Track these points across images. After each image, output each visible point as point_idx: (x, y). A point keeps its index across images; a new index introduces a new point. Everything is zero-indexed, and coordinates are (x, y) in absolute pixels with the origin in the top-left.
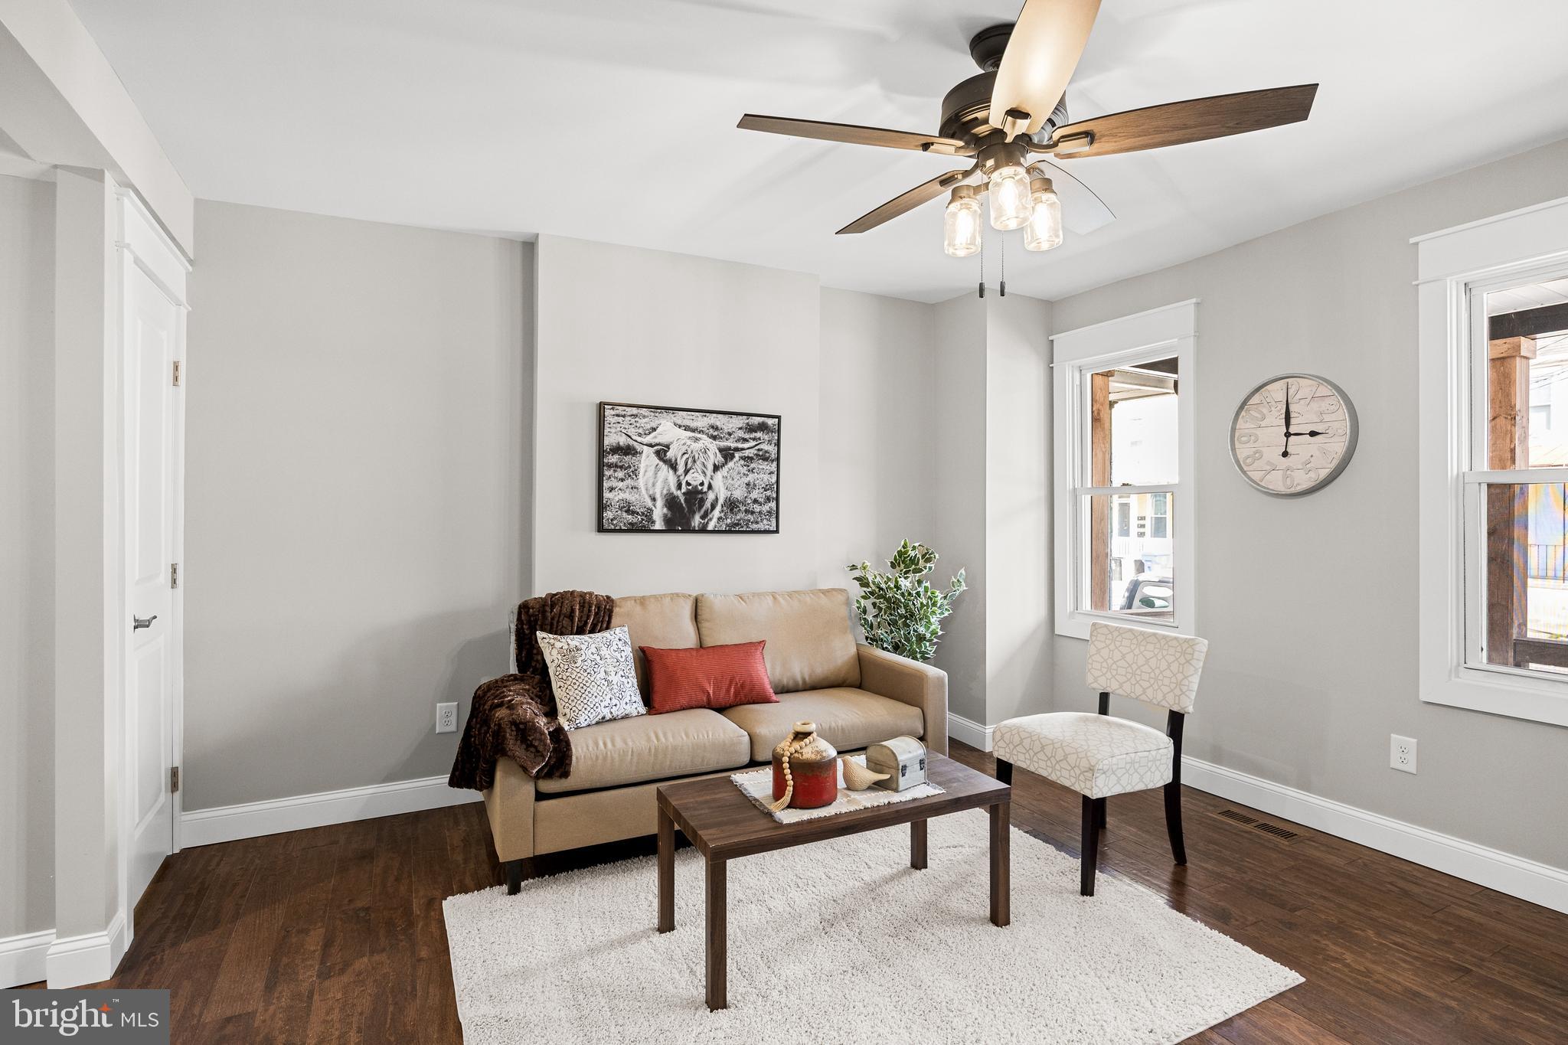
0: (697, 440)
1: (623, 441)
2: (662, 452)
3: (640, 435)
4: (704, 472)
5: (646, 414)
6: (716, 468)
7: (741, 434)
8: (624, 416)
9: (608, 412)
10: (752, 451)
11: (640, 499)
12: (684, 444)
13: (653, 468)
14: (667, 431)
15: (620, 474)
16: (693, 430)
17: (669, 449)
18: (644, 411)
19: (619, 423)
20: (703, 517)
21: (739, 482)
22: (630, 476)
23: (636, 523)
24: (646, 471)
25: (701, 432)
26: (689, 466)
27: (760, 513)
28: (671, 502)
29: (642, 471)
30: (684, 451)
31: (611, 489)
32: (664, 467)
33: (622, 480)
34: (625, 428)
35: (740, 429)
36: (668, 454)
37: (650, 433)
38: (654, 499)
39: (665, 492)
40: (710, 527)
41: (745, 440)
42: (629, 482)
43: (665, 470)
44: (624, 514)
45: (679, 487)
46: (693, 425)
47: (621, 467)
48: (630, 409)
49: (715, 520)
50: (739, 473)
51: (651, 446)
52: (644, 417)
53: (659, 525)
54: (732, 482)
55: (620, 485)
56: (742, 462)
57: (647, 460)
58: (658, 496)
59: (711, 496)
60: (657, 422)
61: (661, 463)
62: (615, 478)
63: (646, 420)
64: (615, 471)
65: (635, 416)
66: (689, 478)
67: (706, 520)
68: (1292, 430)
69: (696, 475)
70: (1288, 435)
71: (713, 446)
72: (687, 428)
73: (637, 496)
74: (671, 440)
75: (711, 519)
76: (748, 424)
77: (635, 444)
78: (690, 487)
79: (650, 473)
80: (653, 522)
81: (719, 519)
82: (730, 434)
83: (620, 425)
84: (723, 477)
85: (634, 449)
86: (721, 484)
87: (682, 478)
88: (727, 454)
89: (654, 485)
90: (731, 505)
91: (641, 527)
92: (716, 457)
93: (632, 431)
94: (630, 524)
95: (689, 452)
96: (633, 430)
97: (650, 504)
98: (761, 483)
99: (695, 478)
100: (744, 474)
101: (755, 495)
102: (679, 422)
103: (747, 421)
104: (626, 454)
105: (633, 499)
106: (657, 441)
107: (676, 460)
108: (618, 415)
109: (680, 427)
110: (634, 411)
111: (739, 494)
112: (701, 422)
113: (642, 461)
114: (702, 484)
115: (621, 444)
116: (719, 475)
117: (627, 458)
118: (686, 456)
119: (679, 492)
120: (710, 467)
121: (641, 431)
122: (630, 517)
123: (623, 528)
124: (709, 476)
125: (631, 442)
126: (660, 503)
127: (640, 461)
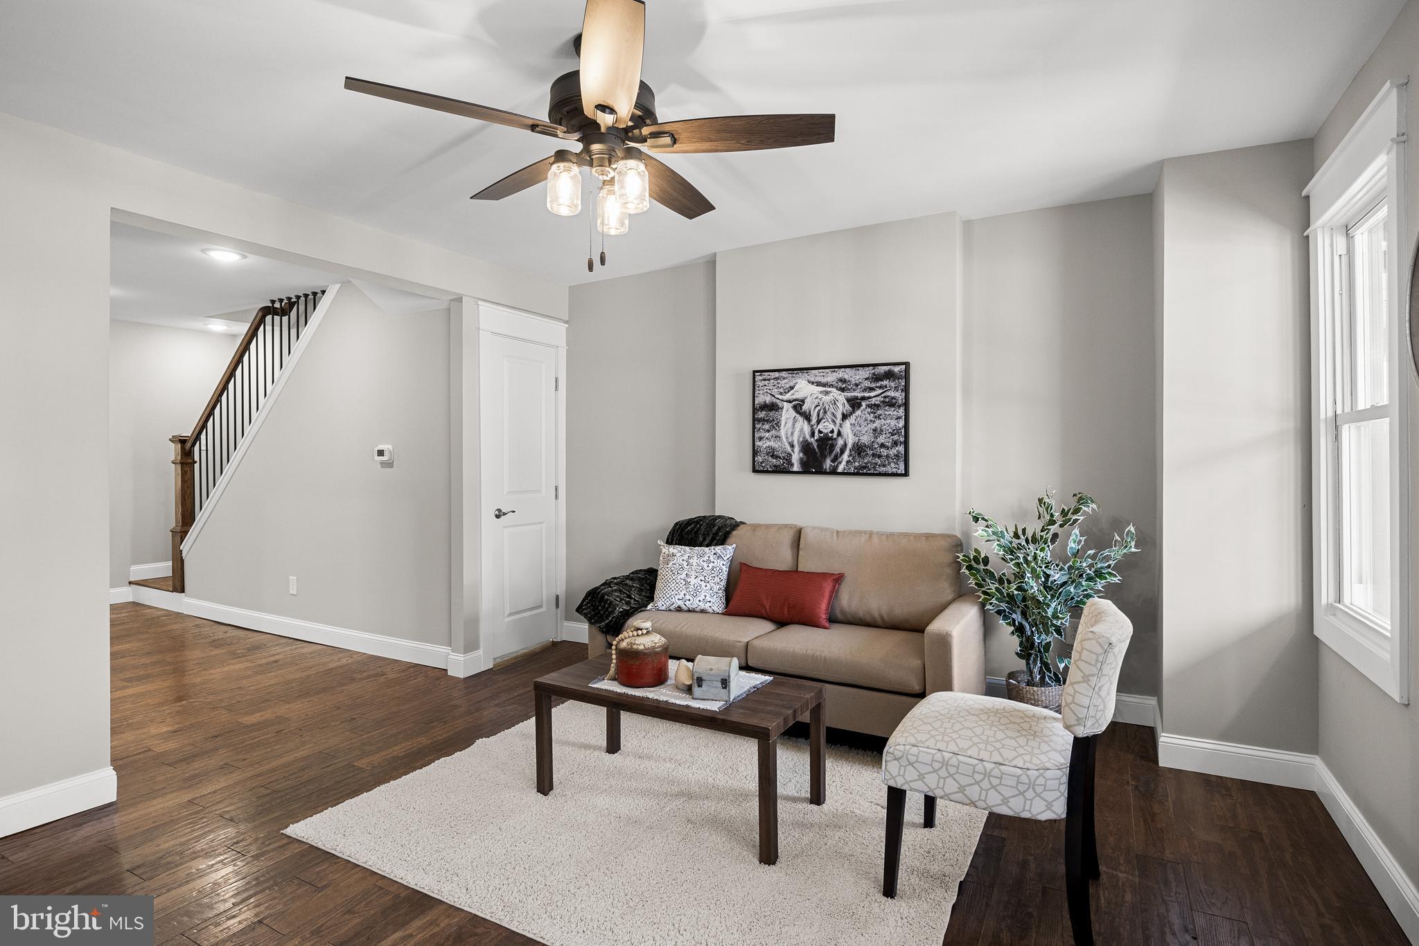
0: (827, 393)
1: (768, 399)
2: (798, 406)
3: (781, 394)
4: (833, 421)
5: (785, 376)
6: (845, 417)
7: (867, 384)
8: (769, 380)
9: (758, 378)
10: (878, 398)
11: (782, 445)
12: (817, 398)
13: (792, 419)
14: (804, 388)
15: (767, 427)
16: (824, 385)
17: (804, 403)
18: (784, 374)
19: (765, 385)
20: (833, 461)
21: (866, 429)
22: (774, 427)
23: (779, 466)
24: (786, 423)
25: (831, 386)
26: (821, 416)
27: (888, 456)
28: (806, 447)
29: (783, 423)
30: (816, 404)
31: (761, 439)
32: (800, 419)
33: (768, 431)
34: (770, 389)
35: (866, 379)
36: (803, 407)
37: (789, 391)
38: (792, 446)
39: (801, 439)
40: (840, 469)
41: (872, 389)
42: (773, 432)
43: (802, 424)
44: (770, 458)
45: (813, 435)
46: (824, 380)
47: (767, 421)
48: (773, 374)
49: (844, 463)
50: (866, 420)
51: (789, 401)
52: (784, 378)
53: (796, 468)
54: (859, 429)
55: (767, 435)
56: (869, 410)
57: (787, 413)
58: (796, 443)
59: (840, 442)
60: (794, 381)
61: (798, 416)
62: (764, 429)
63: (786, 381)
64: (763, 424)
65: (777, 379)
66: (820, 427)
67: (836, 463)
69: (826, 424)
71: (841, 398)
72: (819, 384)
73: (779, 444)
74: (806, 395)
75: (840, 463)
76: (874, 374)
77: (778, 401)
78: (822, 435)
79: (790, 424)
80: (792, 465)
81: (848, 462)
82: (857, 385)
83: (766, 387)
84: (851, 424)
85: (777, 405)
86: (849, 431)
87: (815, 427)
88: (855, 403)
89: (792, 434)
90: (859, 449)
91: (783, 469)
92: (843, 406)
93: (775, 392)
94: (775, 466)
95: (821, 404)
96: (776, 390)
97: (789, 449)
98: (888, 428)
99: (826, 427)
100: (871, 421)
101: (881, 439)
102: (812, 379)
103: (873, 371)
104: (771, 410)
105: (777, 446)
106: (794, 397)
107: (810, 412)
108: (764, 380)
109: (813, 383)
110: (777, 374)
111: (865, 439)
112: (831, 377)
113: (783, 414)
114: (832, 432)
115: (767, 402)
116: (847, 423)
117: (771, 414)
118: (818, 408)
119: (812, 439)
120: (839, 416)
121: (782, 390)
122: (774, 460)
123: (769, 469)
124: (838, 424)
125: (775, 400)
126: (797, 449)
127: (781, 415)
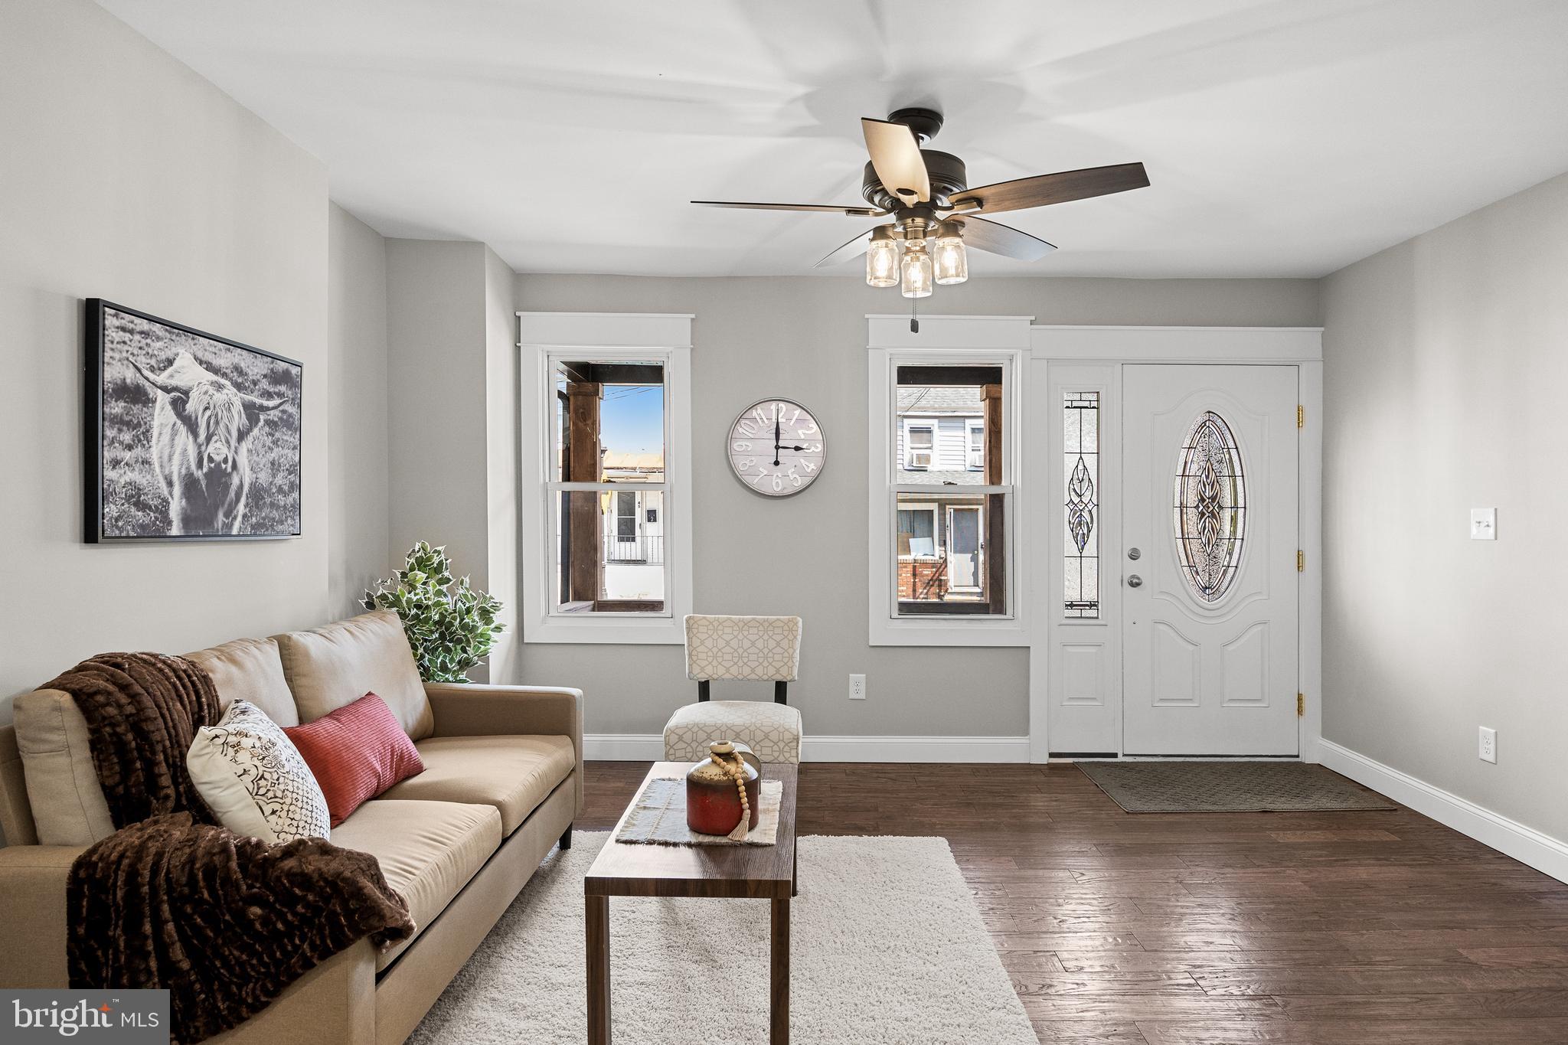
0: (220, 387)
1: (130, 376)
2: (179, 400)
3: (152, 369)
4: (228, 442)
5: (160, 334)
6: (242, 436)
7: (265, 384)
8: (131, 332)
9: (110, 321)
10: (276, 412)
11: (153, 482)
12: (206, 393)
13: (170, 426)
14: (187, 372)
15: (127, 437)
16: (216, 371)
17: (188, 398)
18: (157, 328)
19: (124, 343)
20: (227, 515)
21: (264, 460)
22: (140, 441)
23: (148, 525)
24: (160, 434)
25: (225, 375)
26: (212, 429)
27: (285, 506)
28: (190, 485)
29: (155, 432)
30: (205, 404)
31: (116, 463)
32: (183, 429)
33: (130, 447)
34: (133, 354)
35: (265, 376)
36: (188, 406)
37: (165, 368)
38: (170, 484)
39: (184, 471)
40: (235, 531)
41: (269, 395)
42: (138, 451)
43: (183, 435)
44: (133, 509)
45: (200, 465)
46: (217, 362)
47: (128, 424)
48: (137, 320)
49: (239, 518)
50: (264, 446)
51: (166, 389)
52: (159, 339)
53: (175, 530)
54: (257, 459)
55: (128, 456)
56: (267, 429)
57: (162, 415)
58: (175, 478)
59: (235, 481)
60: (174, 350)
61: (179, 422)
62: (121, 443)
63: (159, 344)
64: (120, 430)
65: (145, 334)
66: (211, 449)
67: (231, 519)
68: (781, 444)
69: (218, 445)
70: (777, 447)
71: (237, 398)
72: (210, 367)
73: (149, 477)
74: (190, 384)
75: (235, 518)
76: (272, 370)
77: (147, 384)
78: (212, 465)
79: (166, 438)
80: (170, 523)
81: (244, 516)
82: (255, 383)
83: (126, 348)
84: (248, 450)
85: (146, 394)
86: (246, 462)
87: (203, 448)
88: (252, 412)
89: (170, 459)
90: (257, 494)
91: (154, 534)
92: (238, 419)
93: (142, 361)
94: (142, 526)
95: (212, 407)
96: (144, 359)
97: (164, 490)
98: (286, 462)
99: (218, 450)
100: (269, 448)
101: (279, 480)
102: (200, 355)
103: (272, 366)
104: (135, 401)
105: (145, 482)
106: (174, 382)
107: (197, 418)
108: (123, 329)
109: (201, 363)
110: (144, 325)
111: (264, 478)
112: (226, 359)
113: (156, 414)
114: (226, 461)
115: (128, 381)
116: (244, 447)
117: (136, 408)
118: (208, 413)
119: (200, 472)
120: (235, 434)
121: (153, 362)
122: (140, 513)
123: (132, 534)
124: (233, 448)
125: (142, 381)
126: (177, 490)
127: (152, 415)
